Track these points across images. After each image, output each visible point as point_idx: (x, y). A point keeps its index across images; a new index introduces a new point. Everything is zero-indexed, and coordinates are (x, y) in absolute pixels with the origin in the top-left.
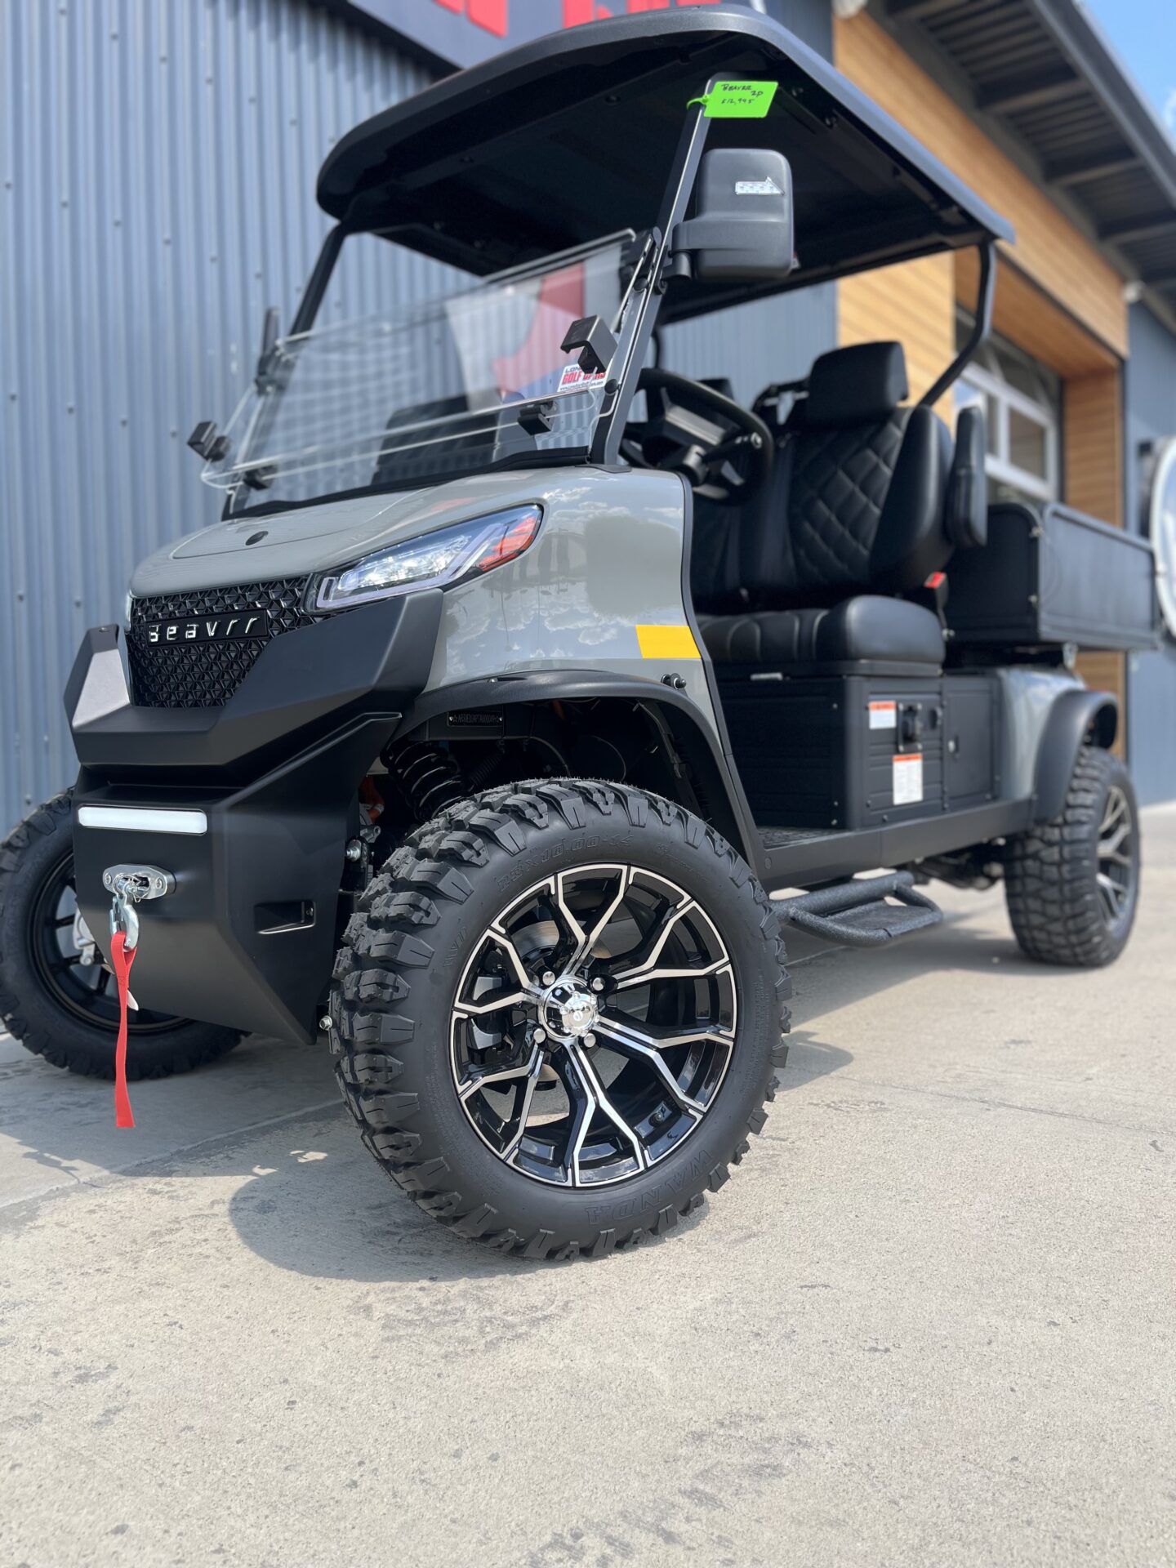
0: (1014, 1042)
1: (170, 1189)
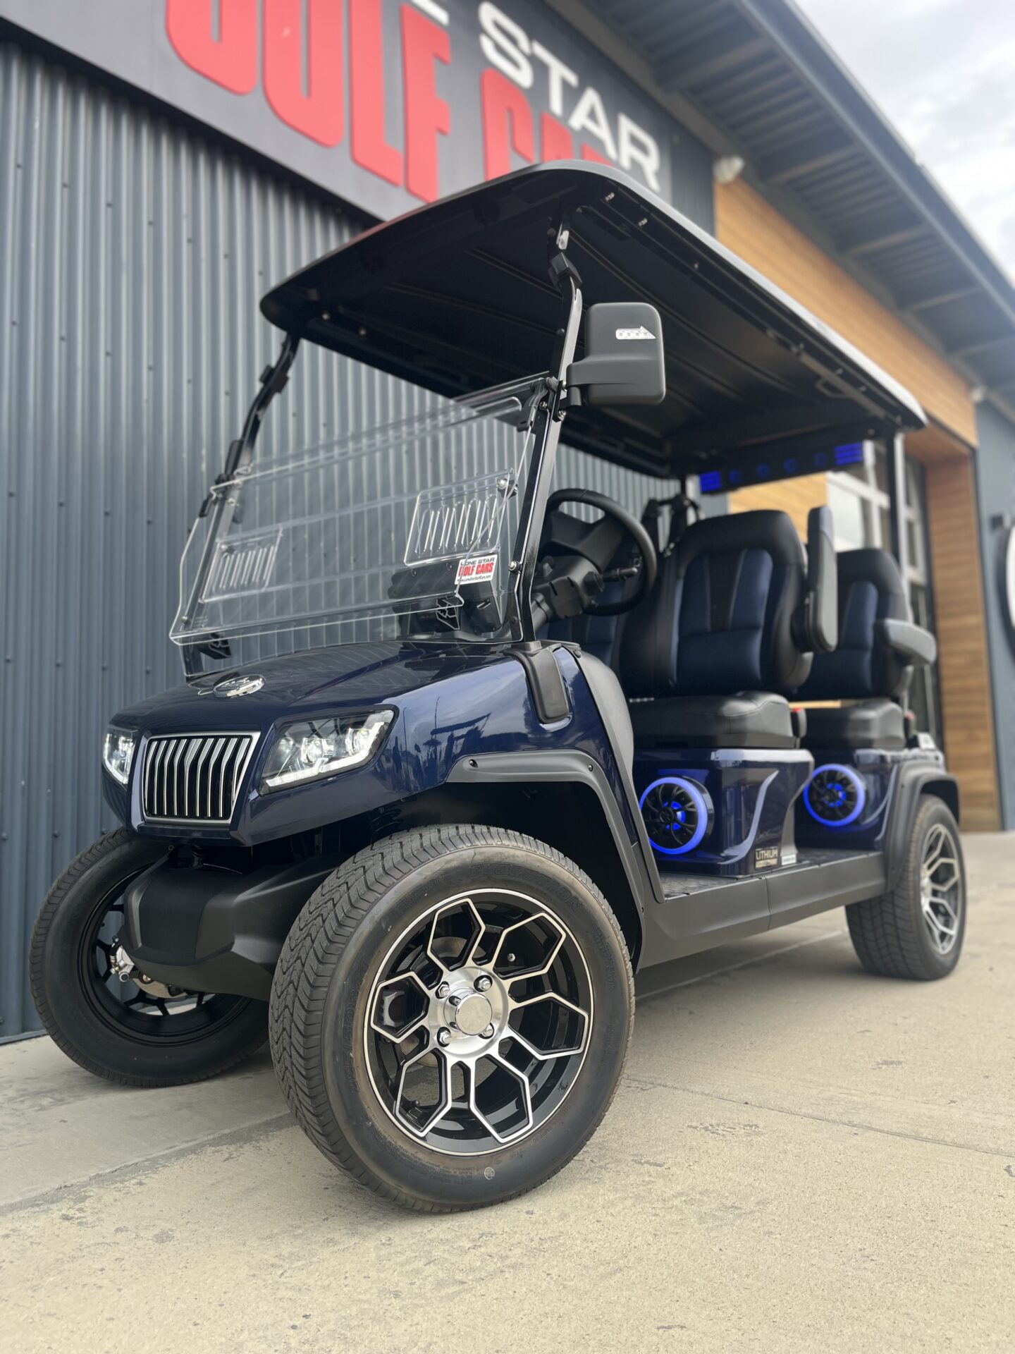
0: (885, 1063)
1: (82, 1215)
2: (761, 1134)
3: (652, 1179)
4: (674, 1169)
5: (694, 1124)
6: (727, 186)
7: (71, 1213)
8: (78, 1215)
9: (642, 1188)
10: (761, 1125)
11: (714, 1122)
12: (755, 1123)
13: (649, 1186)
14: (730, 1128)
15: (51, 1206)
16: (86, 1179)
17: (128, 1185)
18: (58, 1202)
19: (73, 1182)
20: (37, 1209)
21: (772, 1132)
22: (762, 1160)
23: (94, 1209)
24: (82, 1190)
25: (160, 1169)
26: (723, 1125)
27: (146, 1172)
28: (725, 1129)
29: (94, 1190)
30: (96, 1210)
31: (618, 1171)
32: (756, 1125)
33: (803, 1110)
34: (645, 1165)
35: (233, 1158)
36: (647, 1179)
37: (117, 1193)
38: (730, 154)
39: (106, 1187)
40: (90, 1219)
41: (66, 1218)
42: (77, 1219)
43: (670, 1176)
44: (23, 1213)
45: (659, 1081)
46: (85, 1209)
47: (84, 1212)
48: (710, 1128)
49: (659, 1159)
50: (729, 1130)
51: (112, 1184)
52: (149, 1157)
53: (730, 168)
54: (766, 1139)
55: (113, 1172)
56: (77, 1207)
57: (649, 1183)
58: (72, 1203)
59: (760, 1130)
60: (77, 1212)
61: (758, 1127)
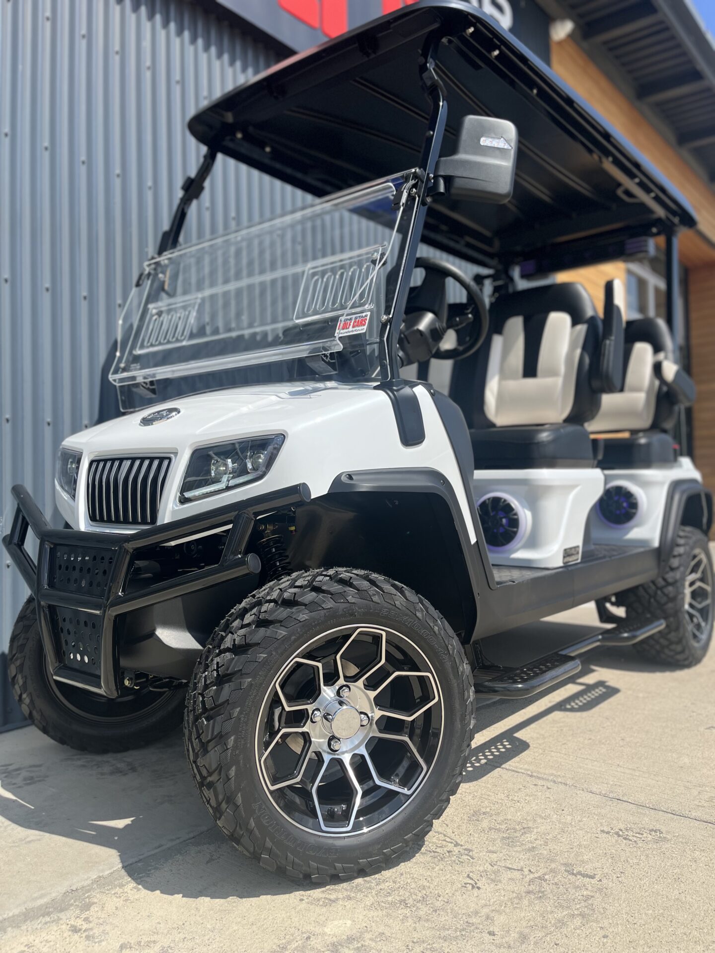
1: (89, 926)
2: (665, 839)
3: (589, 893)
4: (604, 881)
5: (606, 829)
6: (560, 43)
7: (79, 923)
8: (85, 926)
9: (583, 904)
10: (664, 829)
11: (622, 826)
12: (658, 827)
13: (590, 902)
14: (639, 833)
15: (62, 915)
16: (89, 882)
17: (126, 890)
18: (66, 909)
19: (79, 885)
20: (48, 919)
21: (675, 838)
22: (677, 870)
23: (99, 918)
24: (86, 895)
25: (152, 871)
26: (631, 829)
27: (141, 875)
28: (634, 834)
29: (97, 896)
30: (101, 921)
31: (556, 884)
32: (659, 830)
33: (694, 814)
34: (579, 877)
35: (213, 860)
36: (585, 893)
37: (118, 900)
38: (563, 18)
39: (107, 892)
40: (96, 931)
41: (75, 930)
42: (84, 931)
43: (604, 890)
44: (36, 924)
45: (560, 780)
46: (91, 919)
47: (90, 922)
48: (621, 833)
49: (588, 869)
50: (637, 835)
51: (112, 888)
52: (141, 857)
53: (562, 30)
54: (673, 846)
55: (112, 873)
56: (83, 916)
57: (588, 898)
58: (78, 912)
59: (664, 836)
60: (83, 923)
61: (662, 833)
